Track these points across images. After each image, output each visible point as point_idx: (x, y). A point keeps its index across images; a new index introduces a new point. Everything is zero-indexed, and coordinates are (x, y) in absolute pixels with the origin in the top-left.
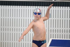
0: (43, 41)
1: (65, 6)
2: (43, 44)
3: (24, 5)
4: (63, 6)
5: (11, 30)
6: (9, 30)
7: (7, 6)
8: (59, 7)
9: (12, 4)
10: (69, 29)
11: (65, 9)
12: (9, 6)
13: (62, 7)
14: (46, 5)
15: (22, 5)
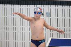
0: (41, 41)
1: (65, 5)
2: (41, 43)
3: (23, 4)
4: (63, 5)
5: (10, 29)
6: (8, 29)
7: (6, 5)
8: (59, 6)
9: (11, 3)
10: (69, 28)
11: (64, 8)
12: (8, 5)
13: (61, 6)
14: (46, 4)
15: (21, 4)
